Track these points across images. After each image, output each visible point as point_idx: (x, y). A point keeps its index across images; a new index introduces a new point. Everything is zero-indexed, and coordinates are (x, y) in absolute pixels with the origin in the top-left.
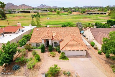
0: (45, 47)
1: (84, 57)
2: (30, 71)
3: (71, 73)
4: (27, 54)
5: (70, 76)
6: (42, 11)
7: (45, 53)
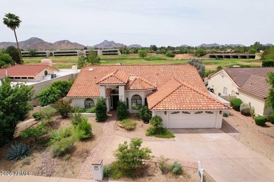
0: (108, 110)
1: (216, 132)
2: (60, 163)
3: (184, 169)
4: (58, 124)
5: (181, 177)
6: (105, 53)
7: (106, 123)
